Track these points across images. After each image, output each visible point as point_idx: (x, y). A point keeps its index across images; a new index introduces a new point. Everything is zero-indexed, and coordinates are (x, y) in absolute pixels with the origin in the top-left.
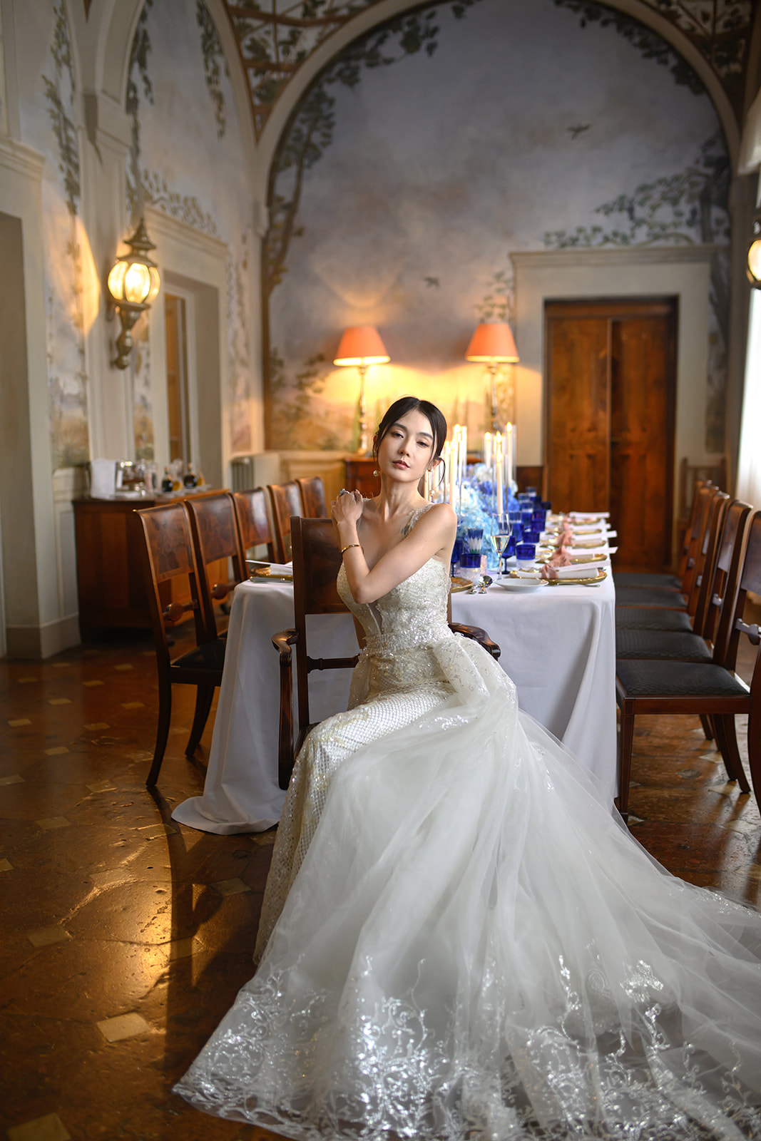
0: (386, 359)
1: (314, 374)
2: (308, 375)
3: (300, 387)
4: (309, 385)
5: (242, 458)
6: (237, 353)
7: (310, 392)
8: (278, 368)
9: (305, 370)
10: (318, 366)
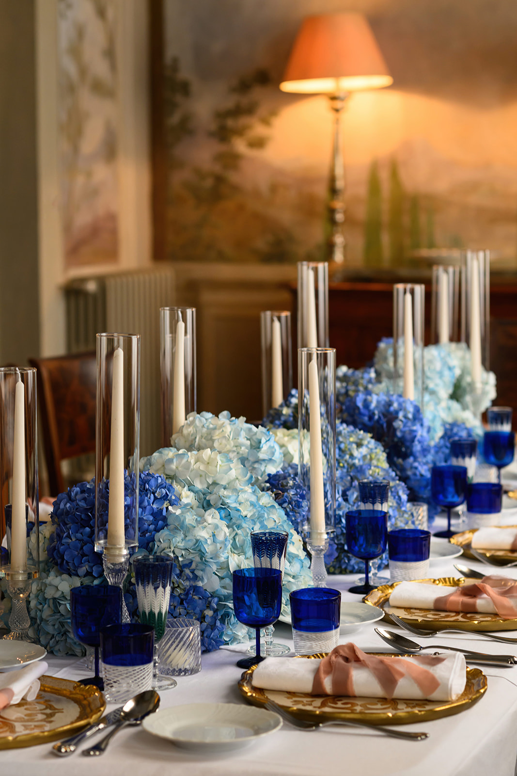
0: (385, 80)
1: (250, 110)
2: (238, 112)
3: (223, 134)
4: (240, 132)
5: (84, 280)
6: (83, 71)
7: (240, 146)
8: (179, 98)
9: (230, 102)
10: (258, 93)
